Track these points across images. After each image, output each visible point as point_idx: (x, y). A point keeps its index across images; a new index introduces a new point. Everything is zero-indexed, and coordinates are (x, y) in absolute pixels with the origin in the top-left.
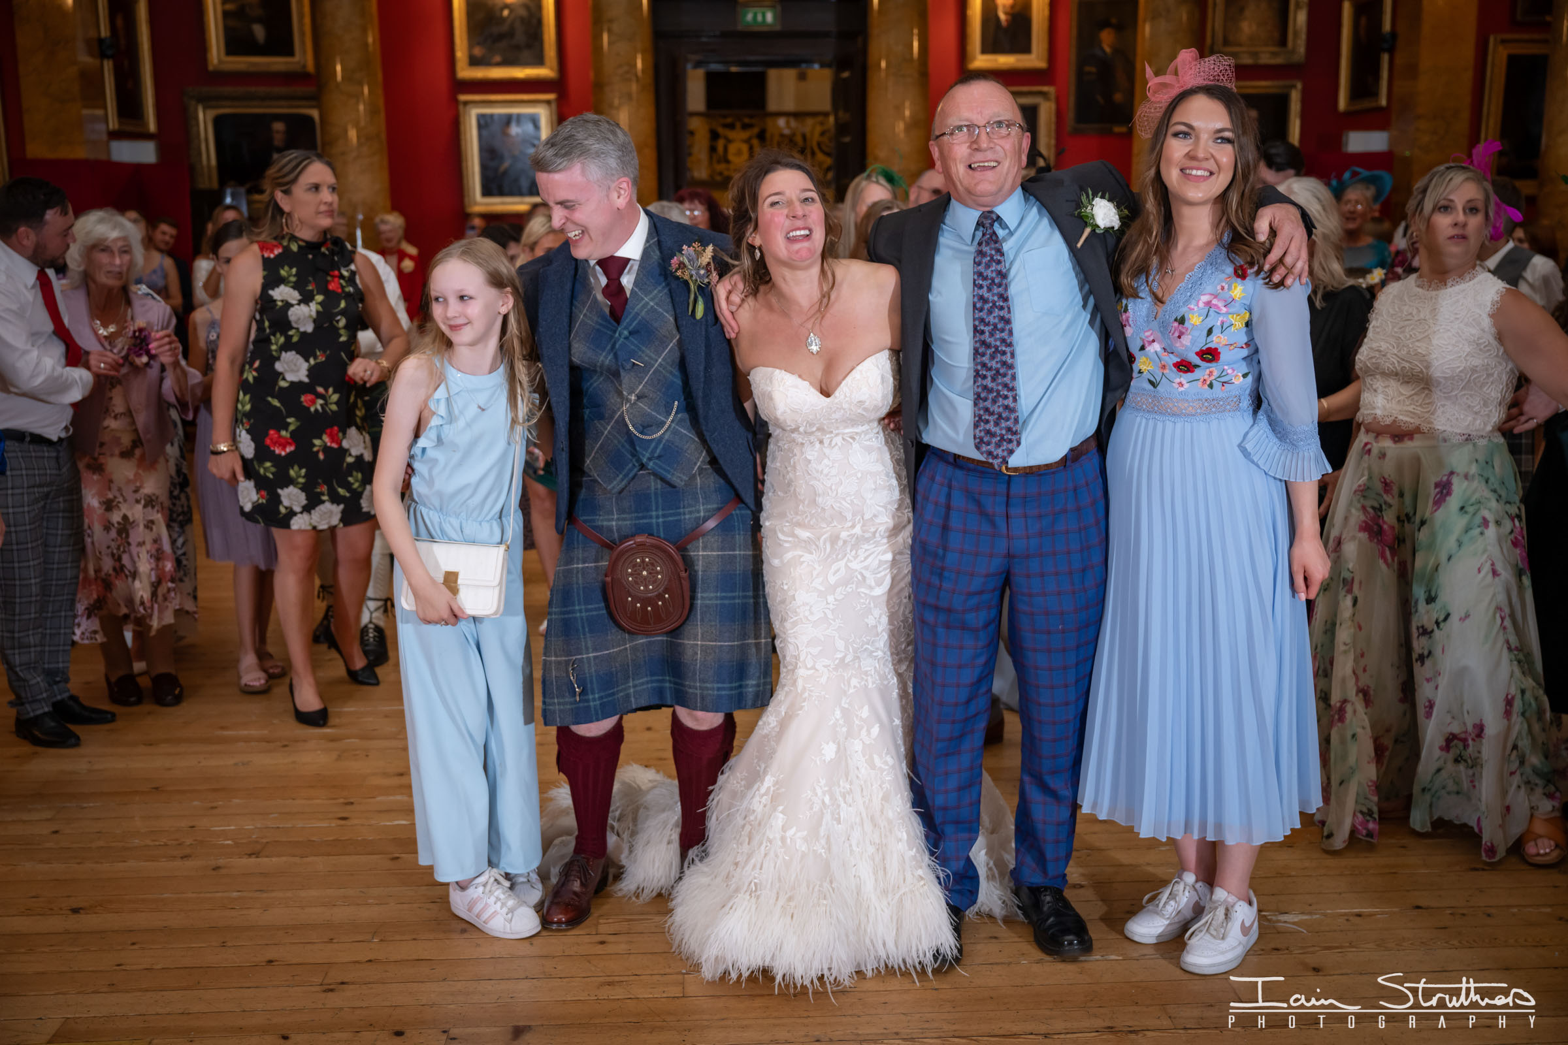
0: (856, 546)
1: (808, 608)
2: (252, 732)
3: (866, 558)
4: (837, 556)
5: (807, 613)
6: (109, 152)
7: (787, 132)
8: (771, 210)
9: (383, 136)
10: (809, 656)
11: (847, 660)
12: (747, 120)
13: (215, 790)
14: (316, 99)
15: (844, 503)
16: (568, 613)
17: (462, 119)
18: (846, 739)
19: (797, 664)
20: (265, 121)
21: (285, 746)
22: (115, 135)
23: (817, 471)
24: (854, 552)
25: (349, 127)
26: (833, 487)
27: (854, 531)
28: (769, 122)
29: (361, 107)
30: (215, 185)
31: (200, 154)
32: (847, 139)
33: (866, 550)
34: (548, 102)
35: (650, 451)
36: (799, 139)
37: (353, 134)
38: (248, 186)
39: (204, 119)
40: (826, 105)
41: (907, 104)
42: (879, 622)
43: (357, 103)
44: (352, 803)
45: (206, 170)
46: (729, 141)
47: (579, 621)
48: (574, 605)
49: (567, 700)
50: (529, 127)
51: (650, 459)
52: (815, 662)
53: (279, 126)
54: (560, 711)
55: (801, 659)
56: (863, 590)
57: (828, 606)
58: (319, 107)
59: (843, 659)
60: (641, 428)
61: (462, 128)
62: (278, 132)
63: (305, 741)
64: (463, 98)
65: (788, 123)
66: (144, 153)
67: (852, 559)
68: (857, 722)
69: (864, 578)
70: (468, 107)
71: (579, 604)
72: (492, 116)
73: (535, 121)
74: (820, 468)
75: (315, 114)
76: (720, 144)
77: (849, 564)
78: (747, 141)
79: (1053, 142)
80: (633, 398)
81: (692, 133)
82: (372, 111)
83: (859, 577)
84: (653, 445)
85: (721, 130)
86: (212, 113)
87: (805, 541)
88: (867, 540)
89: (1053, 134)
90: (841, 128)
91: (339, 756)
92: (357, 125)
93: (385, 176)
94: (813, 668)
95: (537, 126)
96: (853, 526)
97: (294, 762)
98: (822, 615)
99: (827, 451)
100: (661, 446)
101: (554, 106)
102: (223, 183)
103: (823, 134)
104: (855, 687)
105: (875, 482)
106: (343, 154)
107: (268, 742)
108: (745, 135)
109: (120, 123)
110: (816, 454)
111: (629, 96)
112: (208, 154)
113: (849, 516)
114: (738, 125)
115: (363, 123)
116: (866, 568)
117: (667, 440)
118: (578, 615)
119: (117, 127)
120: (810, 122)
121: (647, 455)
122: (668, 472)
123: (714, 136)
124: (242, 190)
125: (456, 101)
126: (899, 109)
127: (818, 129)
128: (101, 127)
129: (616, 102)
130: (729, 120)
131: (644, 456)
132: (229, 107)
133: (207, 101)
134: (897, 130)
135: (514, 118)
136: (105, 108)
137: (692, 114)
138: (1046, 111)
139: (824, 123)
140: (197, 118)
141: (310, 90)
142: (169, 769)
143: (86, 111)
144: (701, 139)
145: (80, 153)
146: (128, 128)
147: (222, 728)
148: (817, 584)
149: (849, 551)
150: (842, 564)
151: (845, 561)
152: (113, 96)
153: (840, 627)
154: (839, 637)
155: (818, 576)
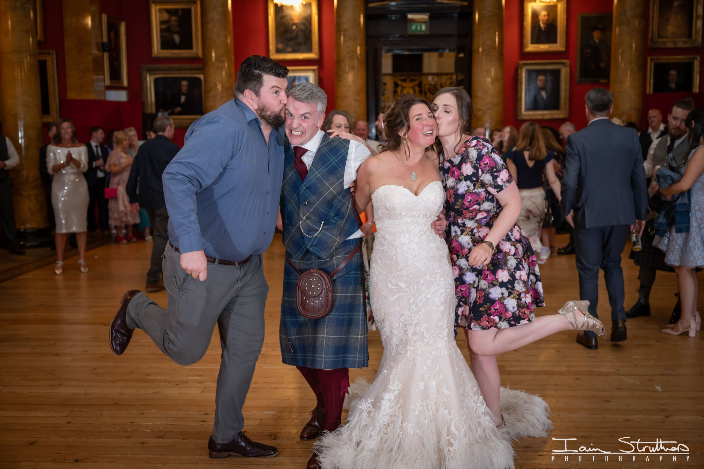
0: (428, 287)
1: (410, 318)
2: (162, 377)
3: (434, 292)
6: (105, 95)
7: (433, 83)
8: (415, 122)
10: (413, 340)
11: (430, 342)
12: (413, 77)
13: (143, 405)
14: (202, 70)
15: (421, 263)
18: (428, 380)
19: (407, 344)
20: (178, 80)
21: (177, 385)
22: (108, 88)
24: (428, 290)
25: (218, 83)
26: (416, 257)
28: (424, 78)
29: (224, 73)
30: (154, 111)
31: (147, 96)
33: (434, 288)
34: (314, 70)
35: (311, 243)
37: (219, 87)
38: (169, 111)
39: (150, 80)
40: (452, 70)
41: (493, 69)
42: (444, 324)
43: (222, 72)
44: (208, 414)
45: (149, 104)
46: (403, 88)
49: (290, 354)
50: (304, 82)
51: (311, 247)
52: (415, 343)
53: (184, 83)
54: (288, 358)
55: (410, 342)
57: (420, 317)
58: (204, 74)
59: (427, 343)
60: (307, 232)
62: (184, 86)
63: (187, 382)
65: (433, 78)
66: (121, 96)
67: (427, 293)
68: (434, 372)
73: (307, 79)
75: (202, 77)
76: (399, 89)
77: (426, 296)
78: (413, 88)
79: (568, 88)
80: (304, 218)
81: (385, 84)
82: (229, 76)
84: (313, 240)
85: (399, 82)
86: (153, 77)
89: (568, 84)
91: (203, 391)
92: (221, 82)
94: (414, 346)
95: (308, 81)
97: (181, 393)
100: (316, 240)
101: (317, 72)
102: (157, 110)
104: (434, 355)
106: (214, 96)
107: (169, 382)
108: (411, 85)
109: (111, 82)
111: (353, 67)
112: (151, 96)
114: (408, 80)
115: (224, 81)
117: (319, 238)
119: (109, 84)
120: (444, 78)
121: (310, 244)
122: (319, 252)
123: (396, 85)
126: (488, 71)
127: (448, 82)
128: (102, 84)
129: (347, 70)
130: (404, 77)
131: (308, 245)
132: (162, 74)
133: (151, 71)
134: (487, 83)
135: (297, 78)
136: (104, 75)
137: (385, 75)
138: (565, 72)
139: (451, 79)
140: (146, 79)
141: (200, 65)
142: (122, 394)
143: (95, 77)
144: (390, 87)
145: (92, 96)
146: (115, 85)
147: (148, 375)
148: (413, 307)
149: (425, 290)
150: (423, 296)
151: (424, 294)
152: (108, 69)
153: (426, 327)
154: (426, 332)
155: (413, 303)
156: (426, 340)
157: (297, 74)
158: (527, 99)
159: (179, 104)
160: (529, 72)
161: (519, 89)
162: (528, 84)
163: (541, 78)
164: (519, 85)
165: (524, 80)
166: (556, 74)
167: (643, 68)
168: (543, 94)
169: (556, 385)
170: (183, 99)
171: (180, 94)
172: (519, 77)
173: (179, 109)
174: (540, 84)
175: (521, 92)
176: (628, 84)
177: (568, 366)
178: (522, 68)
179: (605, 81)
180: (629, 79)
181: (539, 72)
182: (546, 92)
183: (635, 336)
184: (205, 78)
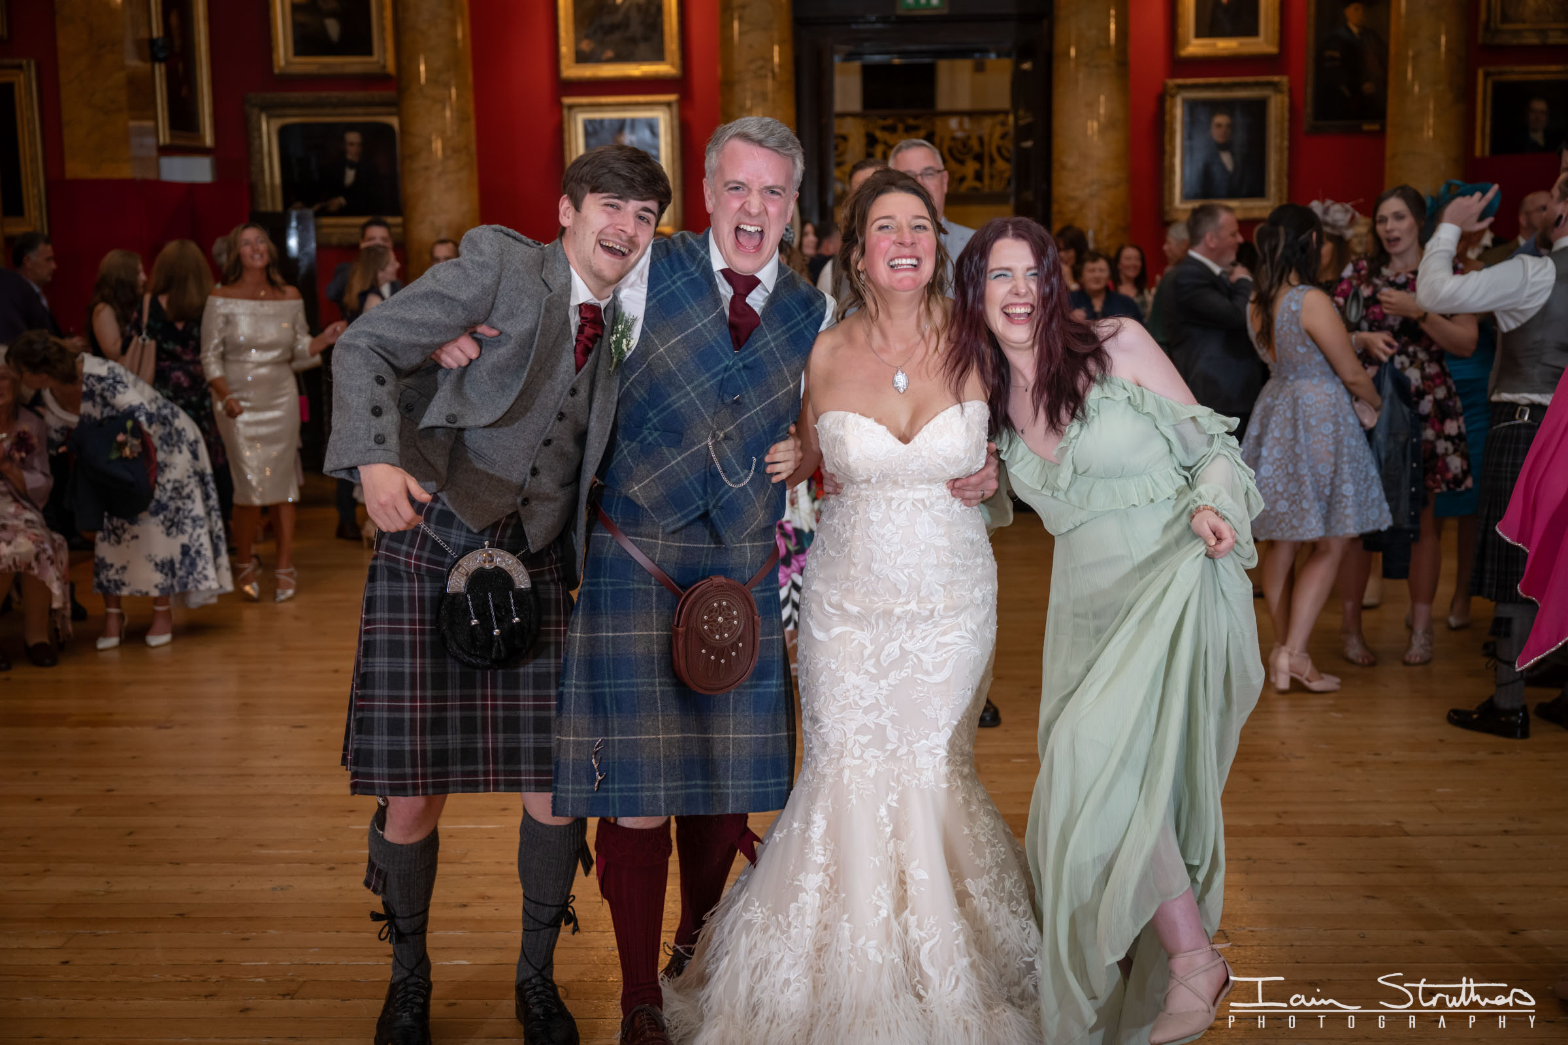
0: (910, 625)
1: (858, 692)
2: (295, 851)
3: (923, 639)
4: (891, 635)
5: (857, 698)
6: (158, 170)
7: (959, 134)
8: (879, 233)
9: (473, 147)
10: (857, 744)
11: (901, 751)
12: (911, 122)
13: (247, 919)
14: (396, 105)
15: (901, 575)
16: (598, 686)
17: (566, 126)
19: (842, 752)
20: (337, 131)
21: (333, 868)
22: (166, 150)
23: (878, 535)
24: (910, 632)
25: (434, 137)
26: (893, 555)
27: (908, 607)
28: (939, 123)
29: (448, 113)
30: (279, 208)
31: (262, 171)
32: (1028, 144)
33: (923, 630)
34: (669, 104)
36: (974, 143)
37: (437, 145)
38: (317, 207)
39: (268, 130)
40: (1005, 103)
41: (1102, 98)
42: (940, 715)
43: (444, 108)
45: (268, 190)
47: (608, 697)
48: (603, 679)
49: (583, 787)
50: (646, 134)
52: (863, 752)
53: (353, 137)
54: (574, 799)
55: (849, 747)
56: (919, 676)
57: (881, 691)
58: (399, 114)
59: (894, 751)
61: (566, 136)
62: (352, 144)
64: (567, 100)
65: (961, 124)
66: (197, 170)
67: (907, 639)
69: (920, 660)
70: (574, 111)
71: (609, 678)
72: (602, 121)
73: (652, 127)
74: (882, 532)
75: (394, 121)
77: (903, 645)
79: (1286, 143)
81: (844, 138)
82: (461, 119)
83: (915, 659)
85: (879, 134)
86: (277, 124)
87: (856, 617)
88: (926, 619)
89: (1286, 135)
90: (1023, 132)
92: (442, 134)
93: (474, 194)
94: (861, 757)
95: (654, 133)
96: (908, 603)
98: (874, 701)
99: (893, 516)
101: (675, 108)
102: (288, 204)
103: (1004, 136)
105: (938, 558)
106: (427, 168)
107: (312, 864)
109: (172, 136)
110: (881, 516)
111: (764, 96)
112: (272, 171)
113: (904, 590)
114: (901, 126)
115: (449, 133)
116: (924, 650)
118: (607, 690)
119: (168, 140)
120: (988, 122)
123: (871, 141)
124: (310, 212)
125: (560, 105)
126: (1092, 105)
127: (999, 131)
128: (150, 141)
129: (748, 103)
130: (889, 122)
132: (297, 116)
133: (271, 109)
134: (1089, 132)
135: (628, 123)
136: (156, 119)
137: (843, 115)
138: (1277, 107)
139: (1004, 124)
140: (259, 129)
141: (389, 94)
142: (198, 893)
143: (132, 124)
144: (855, 147)
145: (126, 172)
146: (182, 142)
147: (261, 846)
148: (869, 665)
149: (903, 630)
150: (896, 644)
151: (899, 641)
152: (165, 105)
153: (893, 715)
154: (892, 727)
155: (870, 657)
156: (889, 747)
157: (628, 115)
158: (1187, 171)
159: (340, 189)
160: (1192, 107)
161: (1168, 148)
162: (1189, 136)
163: (1221, 119)
164: (1167, 137)
165: (1178, 127)
166: (1257, 109)
167: (1466, 95)
168: (1226, 158)
169: (1249, 859)
170: (350, 175)
171: (344, 164)
172: (1167, 118)
173: (341, 200)
174: (1217, 134)
175: (1173, 155)
176: (1431, 133)
177: (1278, 815)
178: (1173, 96)
179: (1376, 127)
180: (1431, 121)
181: (1215, 106)
182: (1233, 155)
183: (1441, 741)
184: (401, 124)
